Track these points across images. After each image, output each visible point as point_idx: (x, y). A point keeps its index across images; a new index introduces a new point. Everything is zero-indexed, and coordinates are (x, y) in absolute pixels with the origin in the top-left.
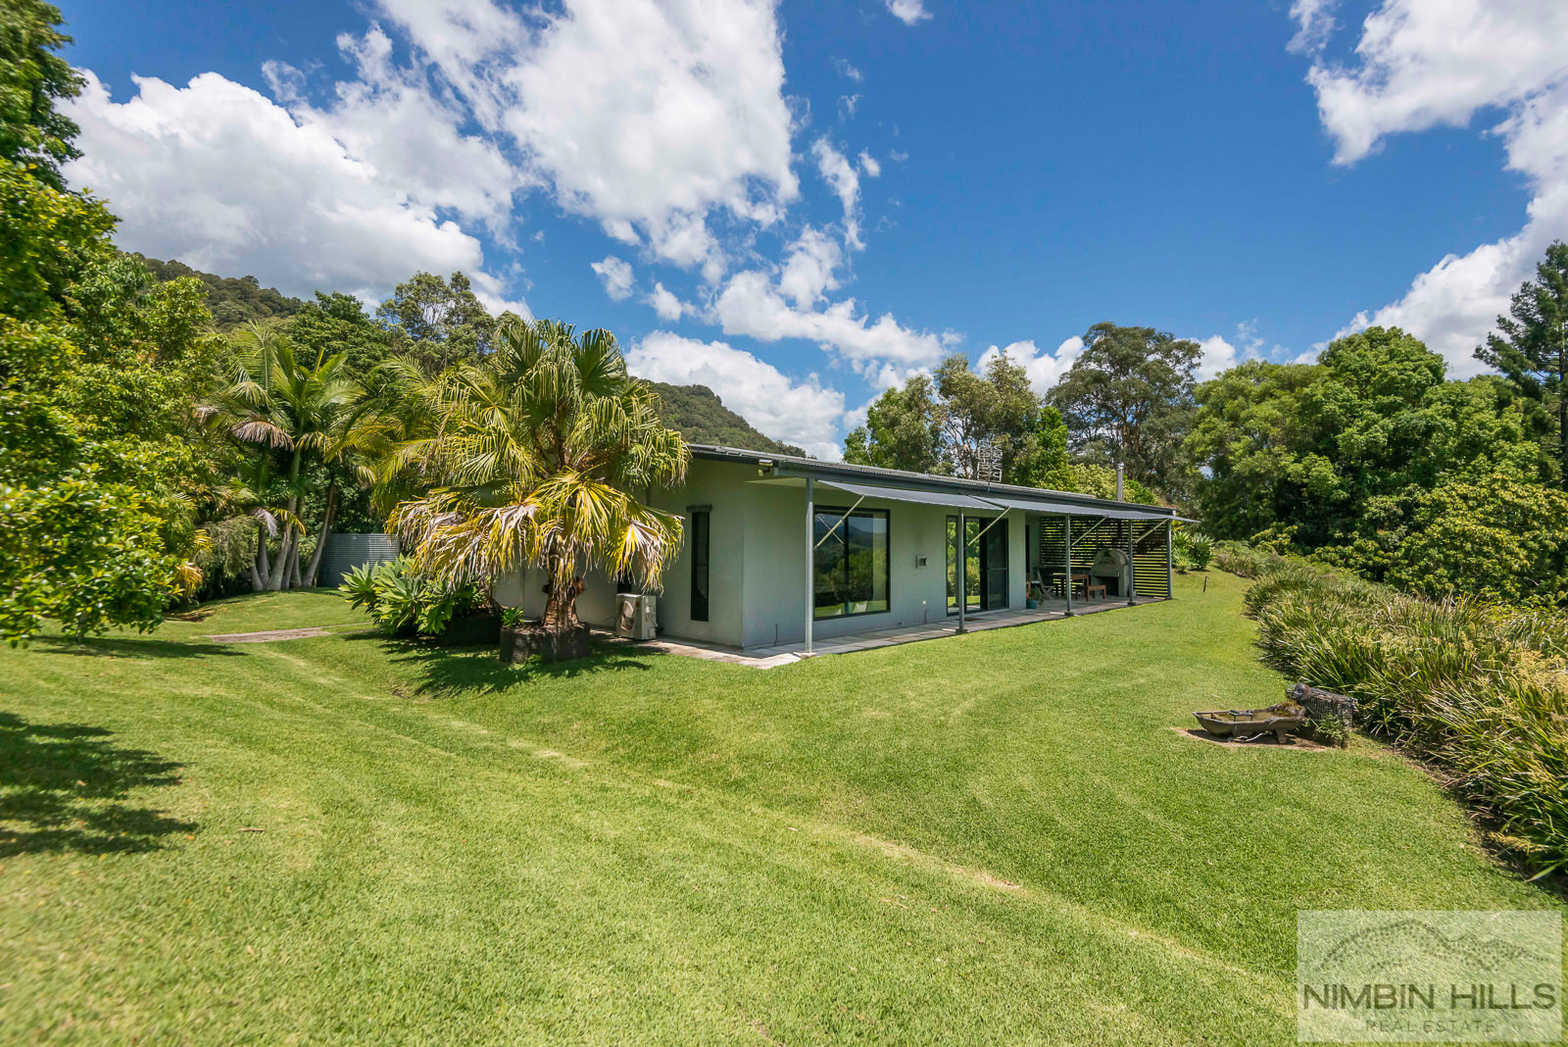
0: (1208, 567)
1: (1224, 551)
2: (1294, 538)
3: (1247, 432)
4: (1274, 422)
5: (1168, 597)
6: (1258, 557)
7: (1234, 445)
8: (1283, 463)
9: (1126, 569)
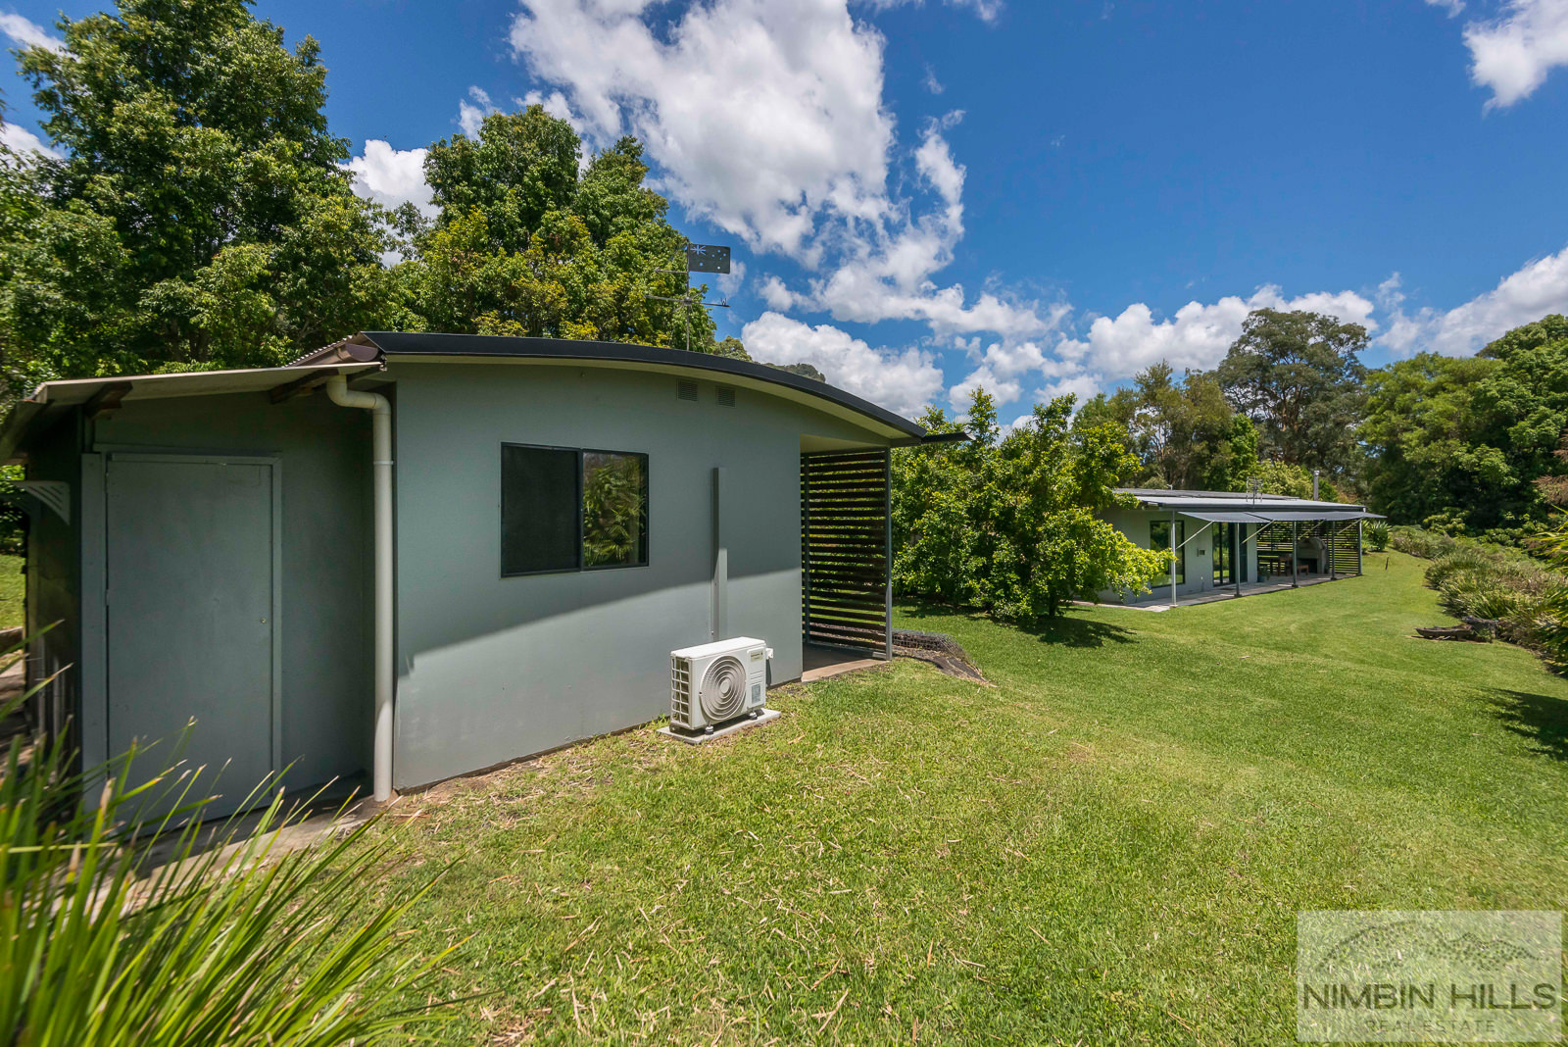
0: (1386, 549)
1: (1398, 534)
2: (1466, 521)
3: (1420, 424)
4: (1451, 417)
5: (1359, 574)
6: (1432, 539)
7: (1406, 436)
8: (1456, 453)
9: (1323, 552)
